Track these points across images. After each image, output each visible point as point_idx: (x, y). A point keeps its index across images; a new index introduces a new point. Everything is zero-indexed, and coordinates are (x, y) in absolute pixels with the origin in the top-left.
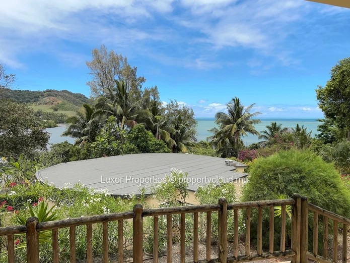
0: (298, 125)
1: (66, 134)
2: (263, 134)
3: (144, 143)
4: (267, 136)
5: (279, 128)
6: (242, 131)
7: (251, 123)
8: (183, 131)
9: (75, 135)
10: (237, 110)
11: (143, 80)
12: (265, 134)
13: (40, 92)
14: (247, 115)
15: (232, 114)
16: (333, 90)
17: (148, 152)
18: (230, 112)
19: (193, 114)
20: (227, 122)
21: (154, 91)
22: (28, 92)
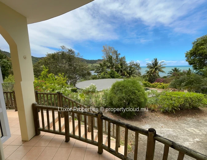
0: (189, 69)
1: (95, 72)
2: (170, 72)
3: (113, 75)
4: (172, 73)
5: (177, 70)
6: (157, 71)
7: (162, 68)
8: (132, 72)
9: (98, 72)
10: (156, 64)
11: (119, 54)
12: (171, 72)
13: (96, 60)
14: (159, 65)
15: (154, 65)
16: (193, 53)
17: (114, 78)
18: (153, 64)
19: (139, 65)
20: (151, 68)
21: (124, 58)
22: (93, 60)
